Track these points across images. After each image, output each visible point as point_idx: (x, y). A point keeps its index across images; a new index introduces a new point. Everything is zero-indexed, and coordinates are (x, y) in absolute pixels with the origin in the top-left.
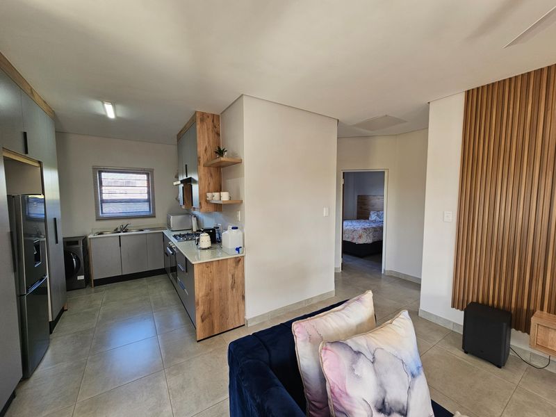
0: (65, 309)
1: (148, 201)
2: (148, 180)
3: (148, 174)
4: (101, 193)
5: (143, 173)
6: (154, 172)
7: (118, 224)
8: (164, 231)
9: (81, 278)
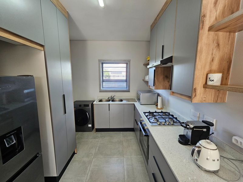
0: (76, 152)
1: (126, 81)
2: (127, 67)
3: (127, 64)
4: (103, 76)
5: (124, 63)
6: (131, 62)
7: (109, 95)
8: (135, 103)
9: (90, 126)
